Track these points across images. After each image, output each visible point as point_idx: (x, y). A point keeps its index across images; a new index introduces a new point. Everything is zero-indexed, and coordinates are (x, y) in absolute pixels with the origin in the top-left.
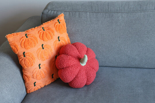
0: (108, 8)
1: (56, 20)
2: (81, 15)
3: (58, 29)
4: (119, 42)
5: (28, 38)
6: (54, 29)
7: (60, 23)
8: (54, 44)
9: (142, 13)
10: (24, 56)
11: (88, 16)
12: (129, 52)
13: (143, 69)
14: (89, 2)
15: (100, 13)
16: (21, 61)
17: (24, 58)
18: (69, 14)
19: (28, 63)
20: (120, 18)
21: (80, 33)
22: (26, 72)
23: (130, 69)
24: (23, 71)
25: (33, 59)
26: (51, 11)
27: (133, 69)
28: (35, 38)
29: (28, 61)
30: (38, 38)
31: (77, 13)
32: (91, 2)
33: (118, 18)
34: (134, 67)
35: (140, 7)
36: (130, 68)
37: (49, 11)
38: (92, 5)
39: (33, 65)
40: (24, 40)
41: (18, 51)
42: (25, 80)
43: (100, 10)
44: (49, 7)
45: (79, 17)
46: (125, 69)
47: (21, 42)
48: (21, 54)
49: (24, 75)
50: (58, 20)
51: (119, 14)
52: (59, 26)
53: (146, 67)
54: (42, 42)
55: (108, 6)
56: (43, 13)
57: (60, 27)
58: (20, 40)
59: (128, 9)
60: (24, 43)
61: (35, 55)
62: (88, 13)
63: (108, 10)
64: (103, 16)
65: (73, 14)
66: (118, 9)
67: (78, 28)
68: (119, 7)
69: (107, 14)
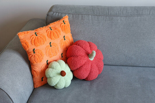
1: (61, 21)
2: (84, 17)
3: (64, 29)
4: (118, 42)
5: (37, 36)
6: (60, 29)
7: (65, 24)
8: (60, 43)
9: (139, 17)
10: (34, 53)
12: (126, 51)
14: (90, 6)
15: (101, 16)
16: (31, 57)
17: (34, 54)
18: (73, 16)
19: (38, 59)
21: (82, 34)
22: (35, 67)
23: (126, 67)
24: (32, 67)
25: (42, 55)
26: (55, 13)
27: (129, 67)
28: (44, 36)
29: (38, 57)
30: (47, 37)
31: (80, 16)
32: (92, 6)
33: (117, 21)
35: (137, 12)
37: (53, 13)
38: (93, 9)
39: (42, 61)
40: (34, 38)
41: (28, 48)
42: (33, 75)
43: (101, 14)
44: (54, 10)
45: (82, 19)
46: (122, 67)
47: (32, 39)
48: (32, 50)
49: (32, 70)
50: (63, 21)
51: (118, 18)
52: (64, 26)
53: (141, 65)
54: (50, 40)
55: (108, 10)
56: (48, 15)
57: (66, 27)
58: (31, 38)
59: (126, 13)
60: (34, 40)
61: (44, 52)
62: (90, 16)
63: (108, 14)
64: (104, 19)
65: (76, 16)
66: (118, 13)
67: (80, 29)
68: (118, 11)
69: (107, 17)
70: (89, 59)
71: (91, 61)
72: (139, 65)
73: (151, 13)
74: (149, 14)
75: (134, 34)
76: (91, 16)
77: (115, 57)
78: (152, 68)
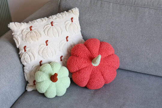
2: (103, 4)
11: (111, 6)
12: (151, 54)
15: (124, 6)
20: (147, 14)
21: (98, 24)
31: (100, 2)
33: (144, 13)
45: (101, 7)
51: (146, 9)
59: (157, 5)
62: (111, 4)
63: (135, 3)
64: (127, 9)
65: (94, 3)
66: (146, 4)
67: (97, 19)
69: (132, 8)
70: (92, 64)
76: (113, 4)
77: (135, 60)
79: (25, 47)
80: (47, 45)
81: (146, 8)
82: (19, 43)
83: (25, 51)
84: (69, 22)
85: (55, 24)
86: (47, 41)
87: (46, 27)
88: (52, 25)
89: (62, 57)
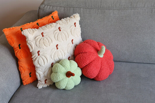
0: (101, 4)
2: (75, 10)
4: (110, 37)
9: (133, 10)
10: (20, 48)
11: (82, 11)
13: (132, 63)
15: (93, 9)
16: (17, 53)
18: (64, 9)
20: (112, 14)
24: (19, 63)
26: (47, 6)
33: (110, 14)
34: (123, 61)
35: (131, 5)
36: (120, 62)
37: (45, 6)
38: (86, 2)
41: (14, 43)
43: (93, 7)
44: (46, 3)
48: (17, 46)
49: (19, 66)
55: (101, 3)
59: (119, 6)
63: (101, 6)
66: (110, 6)
68: (111, 4)
69: (99, 11)
70: (99, 55)
71: (101, 58)
72: (133, 61)
73: (146, 6)
74: (144, 7)
75: (127, 29)
78: (147, 64)
79: (39, 51)
80: (57, 49)
81: (111, 10)
82: (33, 48)
83: (39, 55)
84: (73, 27)
85: (63, 29)
86: (57, 45)
87: (55, 32)
88: (60, 30)
89: (69, 57)
